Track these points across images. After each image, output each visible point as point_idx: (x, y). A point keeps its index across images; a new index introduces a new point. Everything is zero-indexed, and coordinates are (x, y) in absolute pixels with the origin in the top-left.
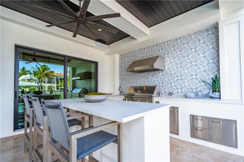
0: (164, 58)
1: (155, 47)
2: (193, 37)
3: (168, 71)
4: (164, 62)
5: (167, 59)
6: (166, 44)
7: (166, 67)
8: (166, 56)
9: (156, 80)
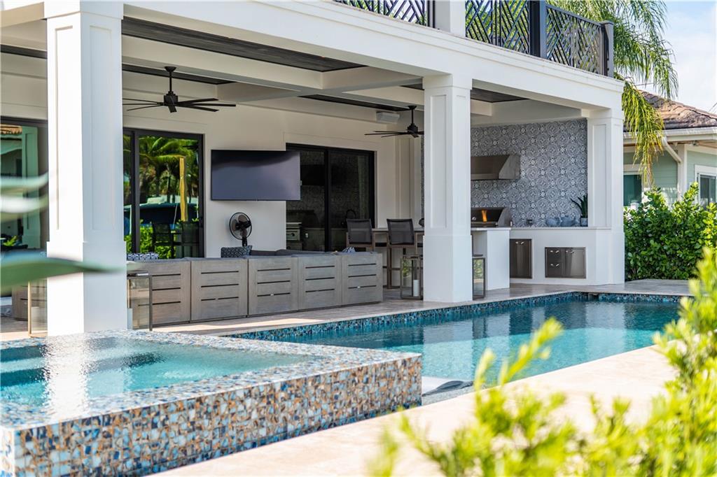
0: (520, 156)
1: (504, 131)
2: (562, 128)
3: (526, 180)
4: (519, 163)
5: (523, 158)
6: (523, 130)
7: (523, 173)
8: (523, 152)
9: (504, 196)
